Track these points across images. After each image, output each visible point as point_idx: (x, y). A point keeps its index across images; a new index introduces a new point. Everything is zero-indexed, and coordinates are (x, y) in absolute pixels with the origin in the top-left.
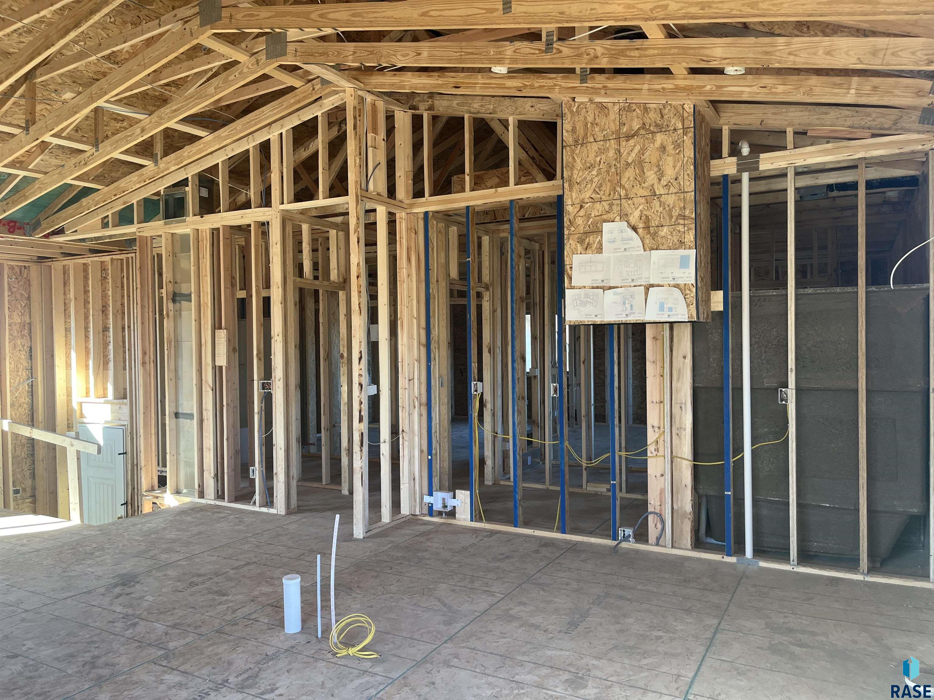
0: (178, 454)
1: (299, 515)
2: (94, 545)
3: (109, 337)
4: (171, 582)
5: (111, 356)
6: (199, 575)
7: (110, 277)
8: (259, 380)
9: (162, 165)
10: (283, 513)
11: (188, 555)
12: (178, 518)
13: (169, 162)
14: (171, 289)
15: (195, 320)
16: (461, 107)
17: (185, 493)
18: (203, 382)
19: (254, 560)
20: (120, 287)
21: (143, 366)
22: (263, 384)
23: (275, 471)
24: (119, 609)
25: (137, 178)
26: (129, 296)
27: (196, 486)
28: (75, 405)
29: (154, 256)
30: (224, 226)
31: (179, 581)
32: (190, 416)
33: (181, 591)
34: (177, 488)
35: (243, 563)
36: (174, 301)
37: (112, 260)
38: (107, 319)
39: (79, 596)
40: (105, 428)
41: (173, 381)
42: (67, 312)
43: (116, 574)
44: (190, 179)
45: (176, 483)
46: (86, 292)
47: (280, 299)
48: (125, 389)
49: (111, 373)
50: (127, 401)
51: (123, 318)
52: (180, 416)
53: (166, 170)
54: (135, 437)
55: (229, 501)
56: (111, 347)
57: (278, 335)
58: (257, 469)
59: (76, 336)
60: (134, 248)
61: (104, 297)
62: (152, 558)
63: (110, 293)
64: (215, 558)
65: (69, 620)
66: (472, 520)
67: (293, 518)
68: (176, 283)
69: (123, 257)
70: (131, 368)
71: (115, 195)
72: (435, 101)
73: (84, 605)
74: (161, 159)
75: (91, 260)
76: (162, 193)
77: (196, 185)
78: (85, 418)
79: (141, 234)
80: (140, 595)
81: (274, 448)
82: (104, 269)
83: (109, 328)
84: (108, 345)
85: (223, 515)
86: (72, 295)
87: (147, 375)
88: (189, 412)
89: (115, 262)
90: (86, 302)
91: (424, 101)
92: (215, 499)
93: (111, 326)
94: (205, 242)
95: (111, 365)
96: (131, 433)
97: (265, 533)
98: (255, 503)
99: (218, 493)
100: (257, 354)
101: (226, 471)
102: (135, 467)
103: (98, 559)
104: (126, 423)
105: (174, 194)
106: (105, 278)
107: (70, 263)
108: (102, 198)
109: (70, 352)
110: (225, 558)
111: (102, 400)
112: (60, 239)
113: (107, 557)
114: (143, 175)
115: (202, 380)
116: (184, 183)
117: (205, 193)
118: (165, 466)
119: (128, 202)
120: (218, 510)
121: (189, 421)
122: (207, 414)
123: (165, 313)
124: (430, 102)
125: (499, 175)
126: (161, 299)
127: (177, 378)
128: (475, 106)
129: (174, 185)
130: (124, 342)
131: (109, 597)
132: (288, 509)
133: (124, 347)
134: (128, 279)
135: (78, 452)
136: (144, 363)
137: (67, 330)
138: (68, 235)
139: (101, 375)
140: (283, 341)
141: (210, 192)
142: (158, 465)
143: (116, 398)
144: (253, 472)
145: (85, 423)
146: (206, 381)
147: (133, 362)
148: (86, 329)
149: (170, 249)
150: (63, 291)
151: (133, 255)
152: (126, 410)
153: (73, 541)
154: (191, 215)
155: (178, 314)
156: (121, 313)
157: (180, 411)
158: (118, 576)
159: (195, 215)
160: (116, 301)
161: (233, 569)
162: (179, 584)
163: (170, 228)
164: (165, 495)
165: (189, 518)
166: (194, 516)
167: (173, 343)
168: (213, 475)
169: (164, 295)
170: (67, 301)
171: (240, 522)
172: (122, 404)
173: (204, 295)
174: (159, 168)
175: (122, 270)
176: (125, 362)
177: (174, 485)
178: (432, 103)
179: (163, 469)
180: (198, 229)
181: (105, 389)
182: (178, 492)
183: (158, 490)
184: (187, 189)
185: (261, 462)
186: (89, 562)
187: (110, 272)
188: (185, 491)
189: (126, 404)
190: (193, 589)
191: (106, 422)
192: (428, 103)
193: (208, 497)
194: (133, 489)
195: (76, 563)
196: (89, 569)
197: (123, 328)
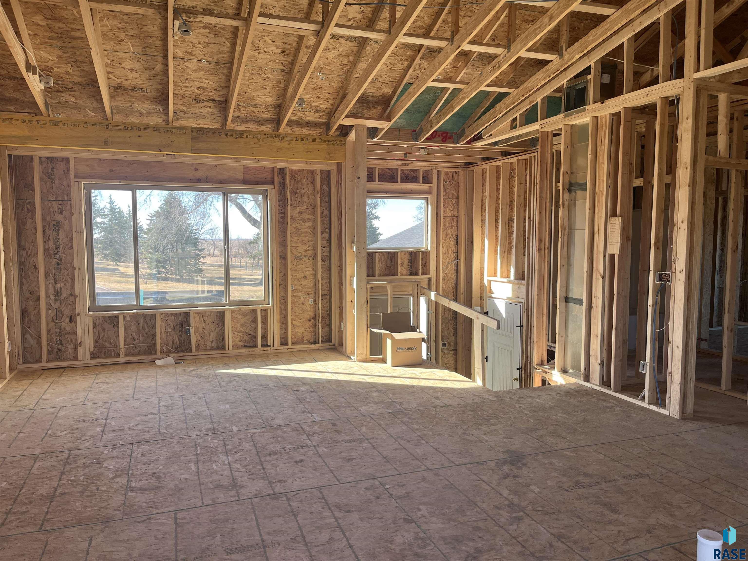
0: (566, 335)
1: (696, 422)
2: (491, 412)
3: (513, 227)
4: (556, 475)
5: (514, 243)
6: (586, 475)
7: (516, 176)
8: (655, 271)
9: (566, 56)
10: (677, 416)
11: (574, 445)
12: (564, 398)
13: (573, 52)
14: (567, 180)
15: (589, 209)
17: (571, 373)
18: (594, 270)
19: (647, 472)
20: (524, 183)
21: (539, 252)
22: (660, 275)
23: (669, 370)
24: (506, 493)
25: (542, 75)
26: (530, 191)
27: (582, 369)
28: (486, 282)
29: (553, 153)
30: (626, 109)
31: (564, 476)
32: (579, 302)
33: (567, 490)
34: (564, 367)
35: (634, 472)
36: (570, 191)
37: (519, 160)
38: (513, 212)
39: (472, 465)
40: (507, 303)
41: (565, 266)
42: (484, 206)
43: (506, 449)
44: (593, 66)
45: (563, 363)
46: (498, 190)
47: (688, 180)
48: (524, 272)
49: (513, 257)
50: (525, 282)
51: (525, 211)
52: (570, 300)
53: (570, 60)
54: (530, 313)
55: (615, 391)
56: (514, 236)
57: (682, 222)
58: (648, 364)
59: (489, 227)
60: (537, 147)
61: (511, 192)
62: (539, 438)
63: (516, 189)
64: (601, 457)
65: (461, 492)
67: (690, 425)
68: (572, 173)
69: (527, 157)
70: (529, 254)
71: (523, 96)
73: (475, 477)
74: (566, 50)
75: (502, 162)
76: (565, 86)
77: (599, 72)
78: (493, 293)
79: (544, 130)
80: (525, 482)
81: (670, 345)
82: (512, 170)
83: (513, 220)
84: (512, 234)
85: (609, 405)
86: (487, 194)
87: (542, 260)
88: (579, 298)
89: (521, 163)
90: (498, 198)
92: (600, 385)
93: (515, 218)
94: (604, 128)
95: (514, 250)
96: (527, 310)
97: (658, 438)
98: (643, 398)
99: (603, 380)
100: (655, 244)
101: (613, 360)
102: (529, 339)
103: (493, 428)
104: (523, 301)
105: (576, 85)
106: (513, 177)
107: (487, 166)
108: (511, 101)
109: (484, 240)
110: (613, 460)
111: (505, 280)
112: (479, 144)
113: (499, 426)
114: (548, 70)
115: (593, 268)
116: (587, 71)
117: (606, 79)
118: (554, 342)
119: (533, 102)
120: (603, 398)
121: (578, 306)
122: (596, 301)
123: (560, 202)
126: (557, 192)
127: (568, 265)
129: (577, 76)
130: (525, 231)
131: (497, 475)
132: (683, 413)
133: (525, 236)
134: (530, 176)
135: (482, 325)
136: (540, 250)
137: (483, 222)
138: (485, 140)
139: (506, 258)
140: (688, 228)
141: (613, 79)
142: (548, 340)
143: (516, 279)
144: (644, 366)
145: (492, 298)
146: (597, 269)
147: (531, 248)
148: (497, 220)
149: (568, 140)
150: (481, 191)
151: (536, 154)
152: (524, 289)
153: (474, 403)
154: (591, 103)
155: (572, 204)
156: (523, 206)
157: (570, 296)
158: (507, 451)
159: (595, 102)
160: (520, 196)
161: (623, 477)
162: (564, 479)
163: (570, 120)
164: (553, 372)
165: (574, 401)
166: (580, 399)
167: (566, 231)
168: (599, 361)
169: (561, 188)
170: (484, 198)
171: (628, 417)
172: (521, 284)
173: (599, 183)
174: (563, 60)
175: (526, 169)
176: (524, 248)
177: (561, 364)
179: (552, 345)
180: (598, 117)
181: (509, 271)
182: (564, 371)
183: (547, 365)
184: (589, 77)
185: (652, 357)
186: (485, 429)
187: (516, 171)
188: (571, 371)
189: (524, 285)
190: (580, 491)
191: (508, 298)
193: (593, 382)
194: (527, 357)
195: (474, 427)
196: (484, 437)
197: (525, 219)
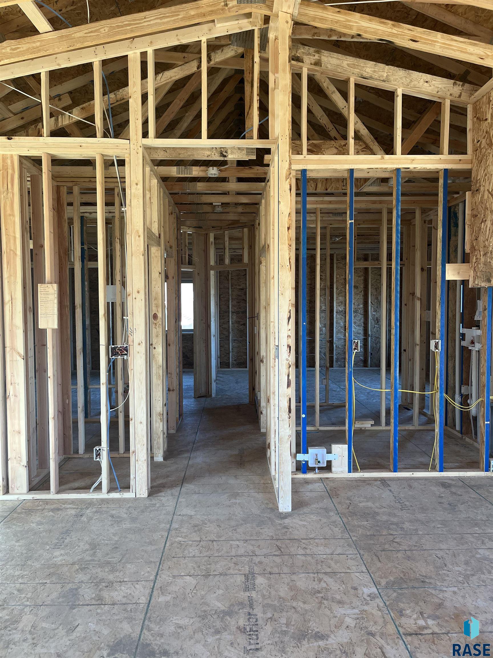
8: (108, 344)
10: (145, 495)
16: (352, 69)
18: (8, 349)
23: (132, 449)
47: (142, 249)
55: (56, 493)
57: (138, 293)
58: (105, 449)
66: (349, 471)
72: (323, 57)
81: (132, 423)
91: (309, 54)
92: (28, 493)
94: (10, 171)
115: (4, 347)
122: (14, 389)
124: (317, 57)
125: (337, 147)
128: (367, 71)
132: (152, 488)
146: (13, 349)
168: (24, 463)
173: (8, 240)
178: (319, 58)
185: (107, 440)
192: (315, 58)
